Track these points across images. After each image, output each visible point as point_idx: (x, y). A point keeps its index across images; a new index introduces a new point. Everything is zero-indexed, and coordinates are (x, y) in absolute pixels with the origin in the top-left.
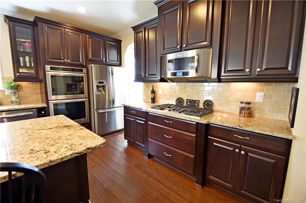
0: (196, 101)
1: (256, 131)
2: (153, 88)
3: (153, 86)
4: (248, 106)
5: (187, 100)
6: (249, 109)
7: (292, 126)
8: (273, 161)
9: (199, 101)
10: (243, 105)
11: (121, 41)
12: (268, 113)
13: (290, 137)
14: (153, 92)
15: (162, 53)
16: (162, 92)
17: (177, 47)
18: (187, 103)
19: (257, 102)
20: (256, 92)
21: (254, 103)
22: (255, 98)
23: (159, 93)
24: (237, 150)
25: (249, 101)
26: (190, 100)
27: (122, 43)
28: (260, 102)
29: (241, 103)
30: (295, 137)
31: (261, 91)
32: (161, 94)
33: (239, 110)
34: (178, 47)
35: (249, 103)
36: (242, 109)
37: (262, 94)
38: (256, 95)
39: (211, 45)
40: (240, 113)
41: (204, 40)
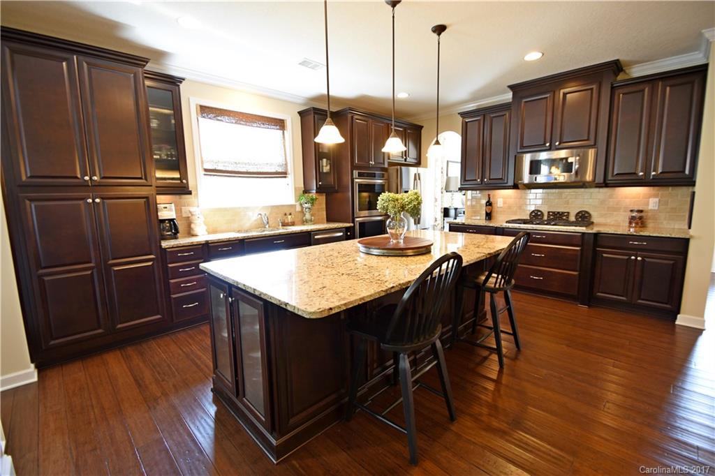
0: (563, 213)
1: (654, 235)
2: (489, 198)
3: (489, 195)
4: (639, 215)
5: (549, 212)
6: (641, 218)
7: (690, 228)
8: (672, 262)
9: (568, 213)
10: (634, 214)
11: (421, 127)
12: (665, 222)
13: (687, 237)
14: (489, 204)
15: (519, 151)
16: (504, 203)
17: (545, 144)
18: (548, 217)
19: (651, 210)
20: (649, 198)
21: (647, 212)
22: (648, 204)
23: (499, 203)
24: (633, 257)
25: (641, 209)
26: (554, 213)
27: (422, 131)
28: (655, 210)
29: (632, 211)
30: (692, 237)
31: (655, 196)
32: (502, 206)
33: (628, 221)
34: (548, 144)
35: (641, 211)
36: (633, 218)
37: (657, 200)
38: (648, 202)
39: (595, 144)
40: (630, 223)
41: (586, 138)
